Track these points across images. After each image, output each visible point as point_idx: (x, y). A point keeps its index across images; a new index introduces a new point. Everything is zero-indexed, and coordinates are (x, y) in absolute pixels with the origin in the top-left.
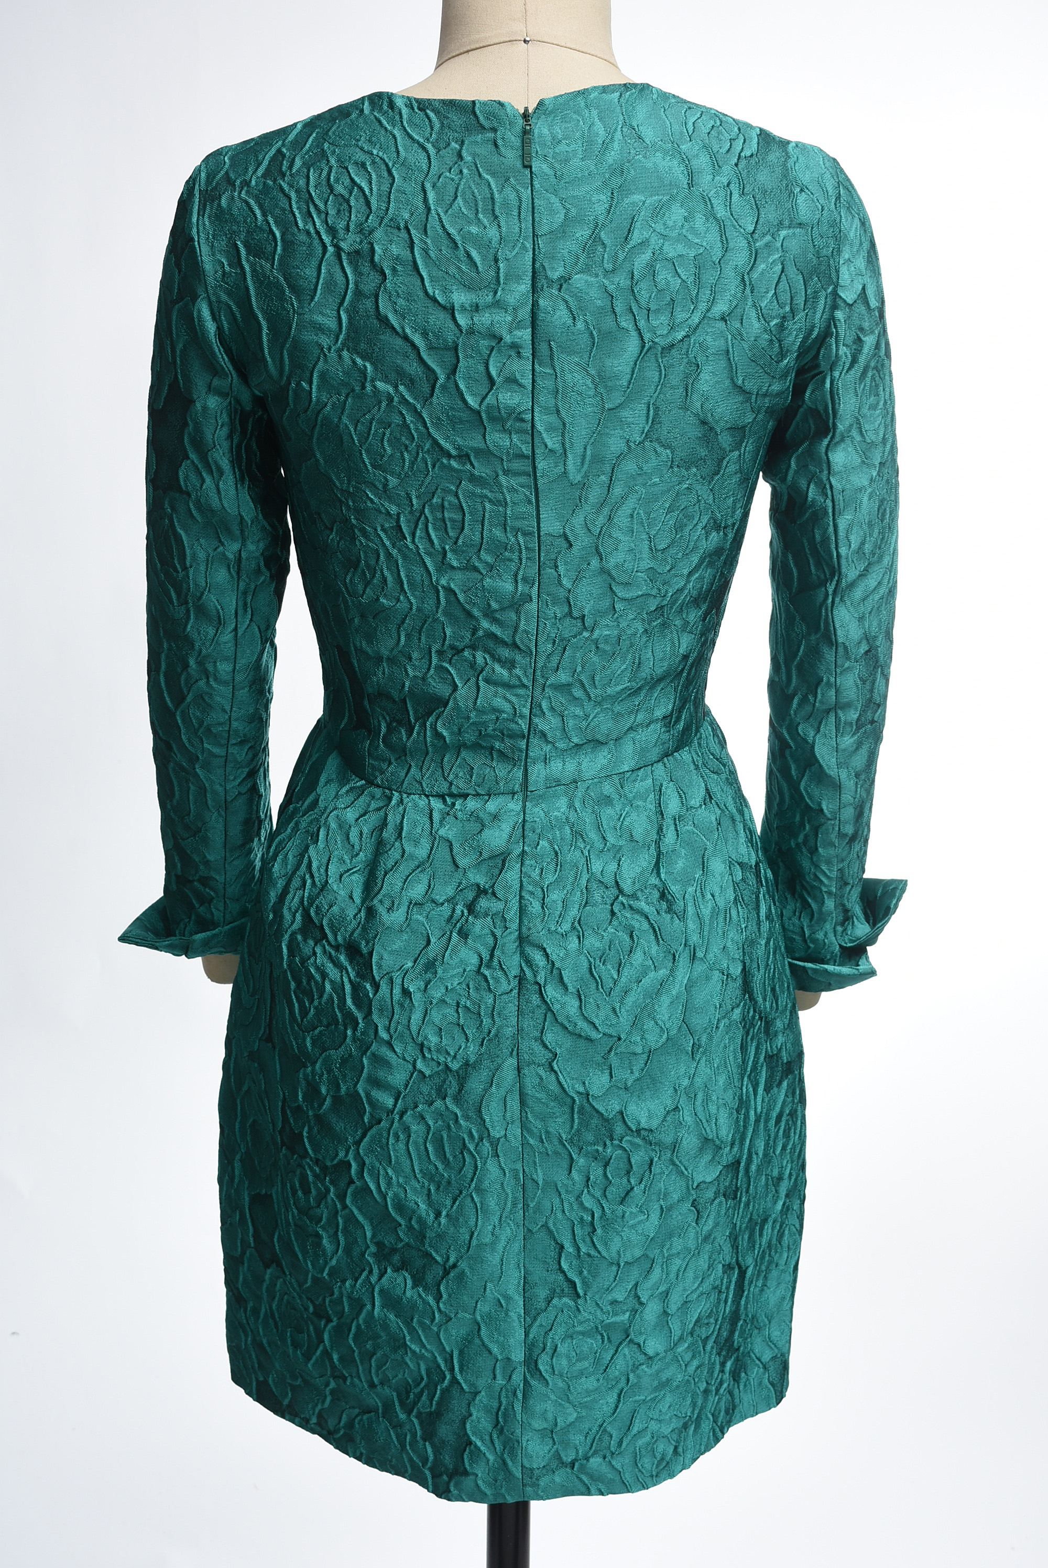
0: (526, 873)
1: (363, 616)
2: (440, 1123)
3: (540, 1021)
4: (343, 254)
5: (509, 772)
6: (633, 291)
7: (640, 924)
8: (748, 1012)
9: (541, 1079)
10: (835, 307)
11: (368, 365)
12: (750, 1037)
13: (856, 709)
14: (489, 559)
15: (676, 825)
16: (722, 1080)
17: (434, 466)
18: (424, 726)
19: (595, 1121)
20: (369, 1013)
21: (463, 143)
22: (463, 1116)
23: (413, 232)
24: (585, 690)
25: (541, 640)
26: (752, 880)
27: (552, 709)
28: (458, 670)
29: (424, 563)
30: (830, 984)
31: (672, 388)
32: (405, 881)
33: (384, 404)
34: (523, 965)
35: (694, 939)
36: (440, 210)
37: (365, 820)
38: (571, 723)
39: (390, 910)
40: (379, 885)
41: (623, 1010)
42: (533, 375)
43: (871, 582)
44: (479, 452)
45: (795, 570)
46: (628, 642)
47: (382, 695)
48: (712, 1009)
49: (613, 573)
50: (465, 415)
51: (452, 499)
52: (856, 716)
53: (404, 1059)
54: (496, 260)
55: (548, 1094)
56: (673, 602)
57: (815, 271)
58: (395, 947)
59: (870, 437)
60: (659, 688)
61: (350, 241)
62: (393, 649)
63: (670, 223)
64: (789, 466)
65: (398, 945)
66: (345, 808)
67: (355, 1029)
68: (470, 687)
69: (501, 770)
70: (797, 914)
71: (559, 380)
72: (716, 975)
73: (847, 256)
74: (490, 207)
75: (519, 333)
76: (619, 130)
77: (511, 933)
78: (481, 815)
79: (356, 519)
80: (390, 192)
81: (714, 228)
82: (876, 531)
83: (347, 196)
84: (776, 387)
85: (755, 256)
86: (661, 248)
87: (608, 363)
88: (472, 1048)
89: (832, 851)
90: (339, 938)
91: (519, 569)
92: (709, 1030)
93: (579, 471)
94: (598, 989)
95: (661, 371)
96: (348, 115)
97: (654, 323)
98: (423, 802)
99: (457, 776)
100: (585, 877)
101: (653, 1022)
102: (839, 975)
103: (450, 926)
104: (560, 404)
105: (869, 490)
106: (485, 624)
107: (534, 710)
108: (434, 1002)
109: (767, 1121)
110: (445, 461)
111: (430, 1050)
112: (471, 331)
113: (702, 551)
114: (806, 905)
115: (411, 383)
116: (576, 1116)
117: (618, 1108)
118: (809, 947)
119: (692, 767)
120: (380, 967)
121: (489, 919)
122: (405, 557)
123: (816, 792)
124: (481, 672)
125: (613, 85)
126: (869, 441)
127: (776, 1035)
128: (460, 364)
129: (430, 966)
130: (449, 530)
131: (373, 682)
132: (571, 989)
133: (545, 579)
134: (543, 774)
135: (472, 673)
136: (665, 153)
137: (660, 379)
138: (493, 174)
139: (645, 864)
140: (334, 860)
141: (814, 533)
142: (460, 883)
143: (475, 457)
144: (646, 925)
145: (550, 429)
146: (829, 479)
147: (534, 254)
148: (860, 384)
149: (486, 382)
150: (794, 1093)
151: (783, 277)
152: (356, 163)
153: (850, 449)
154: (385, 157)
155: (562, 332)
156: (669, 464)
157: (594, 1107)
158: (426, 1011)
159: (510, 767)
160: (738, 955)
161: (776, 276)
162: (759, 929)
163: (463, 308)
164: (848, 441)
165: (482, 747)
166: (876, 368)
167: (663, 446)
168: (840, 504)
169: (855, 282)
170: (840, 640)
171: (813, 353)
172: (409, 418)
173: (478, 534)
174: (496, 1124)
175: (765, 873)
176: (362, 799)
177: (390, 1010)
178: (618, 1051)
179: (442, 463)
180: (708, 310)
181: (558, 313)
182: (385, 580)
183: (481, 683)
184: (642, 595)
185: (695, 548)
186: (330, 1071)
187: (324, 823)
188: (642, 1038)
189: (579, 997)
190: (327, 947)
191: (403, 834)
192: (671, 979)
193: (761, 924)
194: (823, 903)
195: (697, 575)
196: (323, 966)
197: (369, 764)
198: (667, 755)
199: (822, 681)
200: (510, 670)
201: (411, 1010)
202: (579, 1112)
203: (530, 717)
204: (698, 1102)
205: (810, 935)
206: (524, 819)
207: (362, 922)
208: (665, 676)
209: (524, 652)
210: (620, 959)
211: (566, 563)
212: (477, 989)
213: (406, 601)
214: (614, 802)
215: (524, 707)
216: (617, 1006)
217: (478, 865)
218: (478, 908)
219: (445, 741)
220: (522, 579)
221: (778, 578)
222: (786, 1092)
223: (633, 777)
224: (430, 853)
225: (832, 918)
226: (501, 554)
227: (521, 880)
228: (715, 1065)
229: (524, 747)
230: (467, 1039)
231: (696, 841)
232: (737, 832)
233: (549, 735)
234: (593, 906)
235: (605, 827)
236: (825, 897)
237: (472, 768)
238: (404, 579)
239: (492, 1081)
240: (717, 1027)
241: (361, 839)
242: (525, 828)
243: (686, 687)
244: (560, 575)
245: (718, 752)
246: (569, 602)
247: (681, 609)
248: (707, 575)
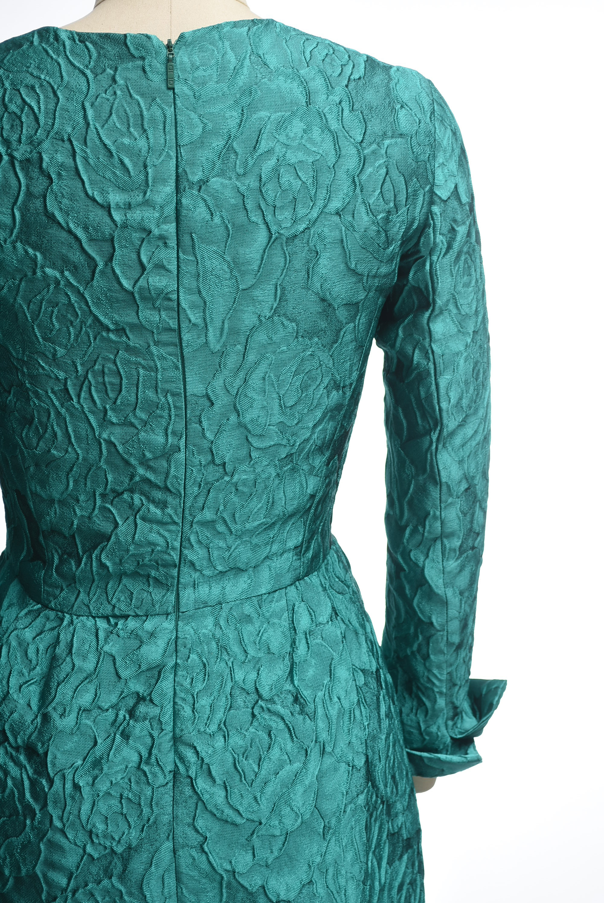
0: (178, 682)
1: (37, 465)
2: (107, 899)
3: (192, 809)
4: (16, 162)
5: (164, 596)
6: (261, 191)
7: (277, 725)
8: (371, 798)
9: (194, 859)
10: (432, 203)
11: (38, 254)
12: (373, 819)
13: (459, 538)
14: (144, 416)
15: (307, 639)
16: (349, 856)
17: (95, 339)
18: (90, 557)
19: (241, 895)
20: (45, 805)
21: (116, 69)
22: (127, 893)
23: (75, 143)
24: (227, 526)
25: (189, 483)
26: (373, 684)
27: (199, 542)
28: (119, 510)
29: (88, 420)
30: (443, 770)
31: (296, 271)
32: (75, 690)
33: (52, 287)
34: (177, 761)
35: (324, 736)
36: (97, 125)
37: (41, 639)
38: (215, 554)
39: (62, 715)
40: (53, 694)
41: (263, 799)
42: (178, 261)
43: (469, 430)
44: (133, 327)
45: (404, 422)
46: (263, 485)
47: (54, 531)
48: (340, 796)
49: (249, 426)
50: (121, 296)
51: (111, 366)
52: (458, 544)
53: (76, 844)
54: (145, 166)
55: (200, 872)
56: (300, 450)
57: (414, 173)
58: (67, 748)
59: (465, 310)
60: (291, 523)
61: (21, 151)
62: (63, 493)
63: (292, 135)
64: (397, 335)
65: (69, 746)
66: (24, 628)
67: (33, 819)
68: (129, 525)
69: (157, 594)
70: (414, 711)
71: (200, 265)
72: (343, 766)
73: (441, 161)
74: (140, 122)
75: (165, 227)
76: (248, 57)
77: (166, 734)
78: (140, 633)
79: (30, 383)
80: (55, 110)
81: (329, 140)
82: (472, 388)
83: (19, 113)
84: (384, 270)
85: (363, 162)
86: (284, 156)
87: (241, 251)
88: (134, 834)
89: (441, 658)
90: (19, 741)
91: (169, 424)
92: (337, 814)
93: (219, 341)
94: (241, 781)
95: (286, 257)
96: (21, 46)
97: (280, 217)
98: (90, 623)
99: (119, 600)
100: (229, 685)
101: (289, 808)
102: (450, 763)
103: (113, 729)
104: (201, 286)
105: (465, 354)
106: (141, 471)
107: (184, 543)
108: (101, 794)
109: (390, 890)
110: (104, 334)
111: (97, 836)
112: (125, 226)
113: (324, 407)
114: (421, 703)
115: (75, 269)
116: (224, 891)
117: (260, 883)
118: (425, 739)
119: (320, 589)
120: (54, 765)
121: (147, 722)
122: (72, 415)
123: (427, 608)
124: (138, 511)
125: (243, 21)
126: (464, 313)
127: (396, 815)
128: (116, 253)
129: (97, 764)
130: (109, 392)
131: (46, 521)
132: (218, 781)
133: (191, 433)
134: (192, 597)
135: (130, 512)
136: (287, 76)
137: (285, 264)
138: (142, 95)
139: (280, 673)
140: (14, 673)
141: (419, 391)
142: (122, 692)
143: (130, 331)
144: (282, 725)
145: (193, 306)
146: (430, 345)
147: (177, 161)
148: (455, 266)
149: (138, 269)
150: (413, 865)
151: (388, 179)
152: (27, 86)
153: (448, 320)
154: (51, 81)
155: (202, 226)
156: (295, 335)
157: (239, 882)
158: (94, 802)
159: (165, 591)
160: (361, 749)
161: (381, 178)
162: (380, 726)
163: (118, 206)
164: (446, 313)
165: (140, 575)
166: (468, 253)
167: (289, 319)
168: (440, 367)
169: (449, 182)
170: (444, 480)
171: (414, 241)
172: (73, 299)
173: (133, 395)
174: (155, 899)
175: (385, 678)
176: (38, 620)
177: (63, 802)
178: (259, 834)
179: (102, 336)
180: (325, 207)
181: (198, 210)
182: (55, 434)
183: (139, 521)
184: (274, 445)
185: (319, 405)
186: (12, 855)
187: (6, 642)
188: (280, 822)
189: (226, 788)
190: (9, 749)
191: (74, 651)
192: (304, 770)
193: (382, 721)
194: (435, 701)
195: (320, 427)
196: (6, 765)
197: (44, 590)
198: (298, 579)
199: (429, 514)
200: (163, 509)
201: (81, 802)
202: (227, 887)
203: (181, 549)
204: (330, 876)
205: (425, 729)
206: (177, 636)
207: (39, 727)
208: (295, 513)
209: (175, 494)
210: (260, 755)
211: (209, 419)
212: (138, 783)
213: (73, 452)
214: (254, 620)
215: (175, 540)
216: (258, 795)
217: (138, 676)
218: (138, 713)
219: (108, 570)
220: (172, 433)
221: (391, 428)
222: (407, 865)
223: (270, 598)
224: (97, 666)
225: (444, 714)
226: (154, 412)
227: (175, 689)
228: (344, 844)
229: (176, 574)
230: (130, 826)
231: (324, 652)
232: (359, 644)
233: (197, 564)
234: (237, 709)
235: (246, 641)
236: (438, 696)
237: (132, 593)
238: (71, 433)
239: (152, 863)
240: (344, 811)
241: (37, 655)
242: (178, 643)
243: (314, 522)
244: (204, 429)
245: (342, 575)
246: (212, 452)
247: (308, 456)
248: (329, 427)
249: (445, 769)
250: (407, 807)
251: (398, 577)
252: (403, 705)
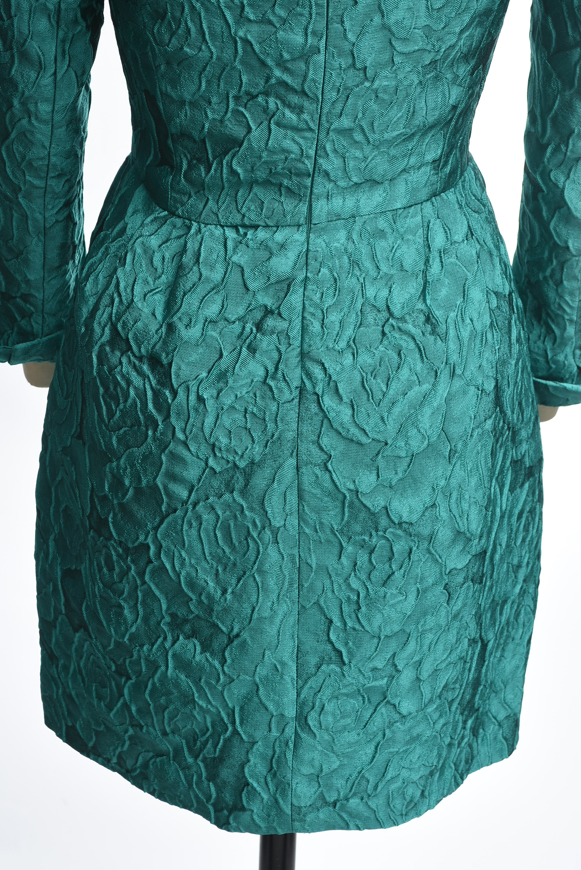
0: (308, 297)
1: (168, 63)
2: (228, 513)
3: (318, 427)
5: (296, 207)
7: (407, 344)
8: (499, 423)
9: (317, 477)
12: (499, 445)
14: (283, 13)
15: (441, 257)
16: (474, 481)
18: (221, 163)
19: (363, 515)
20: (167, 417)
22: (248, 508)
24: (365, 134)
25: (327, 88)
26: (505, 307)
27: (335, 151)
28: (252, 114)
29: (224, 16)
30: (568, 400)
32: (202, 301)
34: (304, 377)
35: (454, 358)
37: (167, 247)
38: (351, 164)
39: (187, 326)
40: (179, 304)
41: (390, 419)
46: (404, 93)
47: (184, 135)
48: (468, 420)
49: (394, 29)
53: (198, 457)
55: (323, 490)
56: (445, 57)
58: (192, 359)
60: (430, 135)
62: (194, 94)
65: (194, 357)
66: (150, 236)
67: (155, 430)
68: (262, 130)
69: (289, 204)
70: (542, 338)
72: (472, 390)
77: (293, 349)
78: (270, 244)
88: (258, 449)
90: (143, 350)
91: (309, 23)
92: (464, 438)
94: (369, 400)
98: (218, 232)
99: (249, 209)
100: (360, 301)
101: (416, 430)
102: (575, 393)
103: (240, 342)
106: (277, 73)
107: (319, 152)
108: (225, 408)
109: (510, 517)
111: (220, 449)
113: (473, 11)
114: (550, 331)
116: (346, 510)
117: (383, 504)
119: (457, 206)
120: (178, 376)
121: (275, 336)
122: (207, 10)
123: (564, 231)
124: (273, 116)
127: (520, 443)
129: (222, 376)
131: (176, 123)
132: (345, 399)
133: (332, 34)
134: (326, 208)
135: (264, 116)
139: (413, 291)
140: (139, 281)
142: (250, 304)
144: (412, 345)
150: (534, 493)
157: (362, 502)
158: (218, 416)
159: (297, 202)
160: (491, 373)
162: (510, 350)
165: (272, 184)
174: (276, 515)
176: (165, 228)
177: (186, 414)
178: (385, 455)
182: (188, 31)
183: (273, 126)
184: (418, 50)
185: (467, 8)
186: (132, 466)
187: (131, 249)
188: (406, 443)
189: (352, 406)
190: (132, 358)
191: (201, 260)
192: (433, 392)
193: (513, 346)
194: (565, 329)
195: (467, 33)
196: (128, 374)
197: (171, 196)
198: (435, 195)
199: (574, 132)
200: (298, 115)
201: (205, 414)
202: (349, 506)
203: (315, 157)
204: (453, 501)
205: (553, 357)
206: (308, 249)
207: (163, 337)
208: (436, 124)
209: (312, 99)
210: (389, 374)
211: (351, 19)
212: (263, 398)
213: (207, 50)
214: (388, 236)
215: (310, 148)
216: (385, 415)
217: (266, 289)
218: (265, 327)
219: (239, 178)
220: (311, 33)
221: (538, 39)
222: (528, 493)
223: (405, 213)
224: (224, 277)
225: (572, 342)
226: (293, 9)
227: (304, 303)
228: (469, 469)
229: (310, 184)
230: (253, 441)
231: (458, 272)
232: (493, 265)
233: (331, 175)
234: (367, 326)
235: (379, 257)
236: (567, 324)
237: (263, 203)
238: (206, 30)
239: (274, 478)
240: (471, 436)
241: (163, 263)
242: (309, 256)
243: (454, 135)
244: (345, 30)
245: (479, 193)
246: (353, 55)
247: (452, 64)
248: (476, 33)
249: (569, 398)
250: (531, 435)
251: (535, 198)
252: (531, 332)
